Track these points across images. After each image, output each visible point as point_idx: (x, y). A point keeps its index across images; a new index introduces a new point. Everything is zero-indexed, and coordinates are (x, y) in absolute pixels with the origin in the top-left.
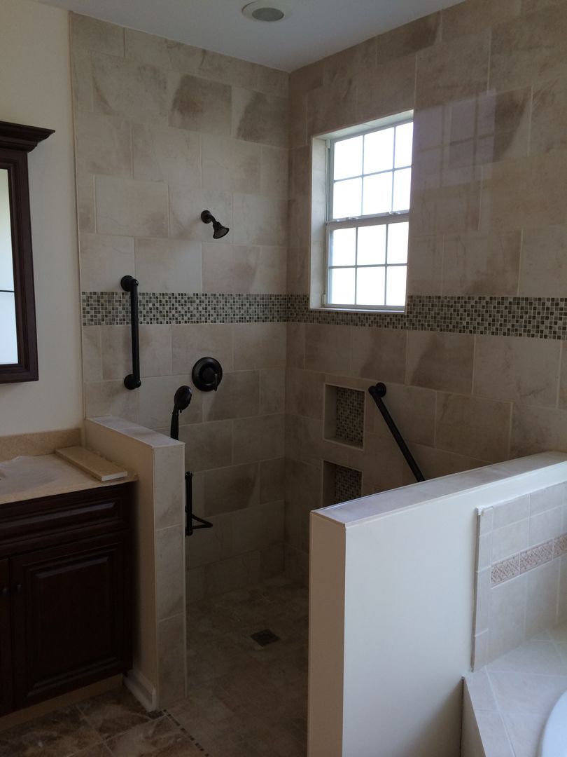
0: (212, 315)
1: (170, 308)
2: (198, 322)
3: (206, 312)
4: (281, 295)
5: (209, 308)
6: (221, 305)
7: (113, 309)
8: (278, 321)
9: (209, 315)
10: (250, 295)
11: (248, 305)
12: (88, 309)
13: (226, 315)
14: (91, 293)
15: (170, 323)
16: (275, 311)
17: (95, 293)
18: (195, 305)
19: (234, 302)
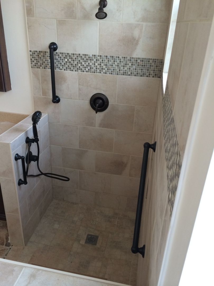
0: (104, 69)
1: (77, 63)
2: (94, 72)
3: (100, 67)
4: (158, 60)
5: (102, 65)
6: (111, 63)
7: (46, 60)
8: (153, 77)
9: (102, 69)
10: (133, 58)
11: (130, 64)
12: (33, 59)
13: (114, 70)
14: (34, 51)
15: (78, 71)
16: (152, 70)
17: (36, 51)
18: (93, 62)
19: (120, 62)
